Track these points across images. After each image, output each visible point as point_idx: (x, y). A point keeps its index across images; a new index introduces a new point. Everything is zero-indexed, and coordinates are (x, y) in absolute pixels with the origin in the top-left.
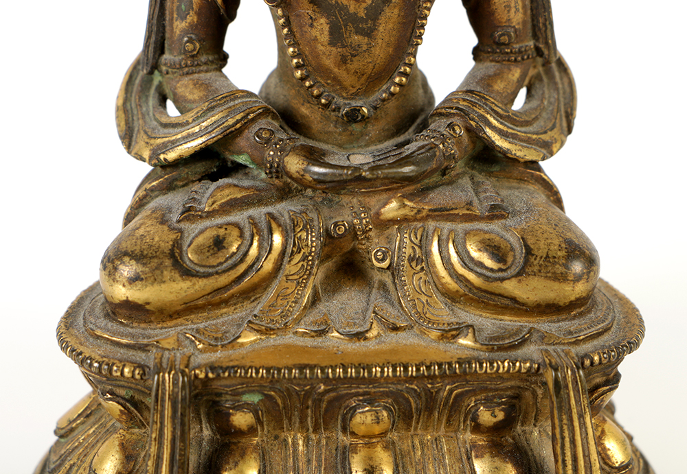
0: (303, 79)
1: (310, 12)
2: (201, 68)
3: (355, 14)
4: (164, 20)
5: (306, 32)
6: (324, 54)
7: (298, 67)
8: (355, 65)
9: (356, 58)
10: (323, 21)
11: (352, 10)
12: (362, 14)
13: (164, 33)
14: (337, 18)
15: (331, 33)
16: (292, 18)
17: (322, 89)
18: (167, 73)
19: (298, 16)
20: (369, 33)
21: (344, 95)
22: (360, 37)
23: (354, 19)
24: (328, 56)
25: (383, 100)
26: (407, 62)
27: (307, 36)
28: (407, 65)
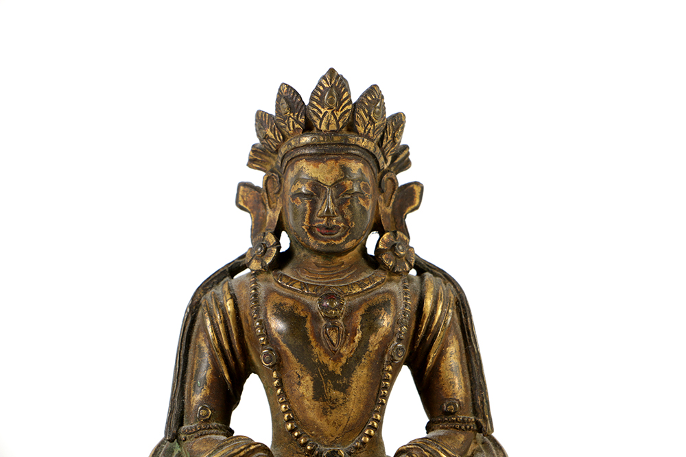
0: (292, 431)
1: (298, 371)
2: (212, 431)
3: (333, 372)
4: (184, 398)
5: (295, 390)
6: (309, 408)
7: (289, 420)
8: (334, 416)
9: (335, 410)
10: (308, 378)
11: (331, 368)
12: (339, 372)
13: (183, 408)
14: (319, 375)
15: (315, 388)
16: (284, 380)
17: (307, 440)
18: (185, 440)
19: (288, 376)
20: (344, 389)
21: (325, 443)
22: (338, 393)
23: (332, 375)
24: (311, 410)
25: (356, 448)
26: (374, 417)
27: (296, 393)
28: (374, 419)
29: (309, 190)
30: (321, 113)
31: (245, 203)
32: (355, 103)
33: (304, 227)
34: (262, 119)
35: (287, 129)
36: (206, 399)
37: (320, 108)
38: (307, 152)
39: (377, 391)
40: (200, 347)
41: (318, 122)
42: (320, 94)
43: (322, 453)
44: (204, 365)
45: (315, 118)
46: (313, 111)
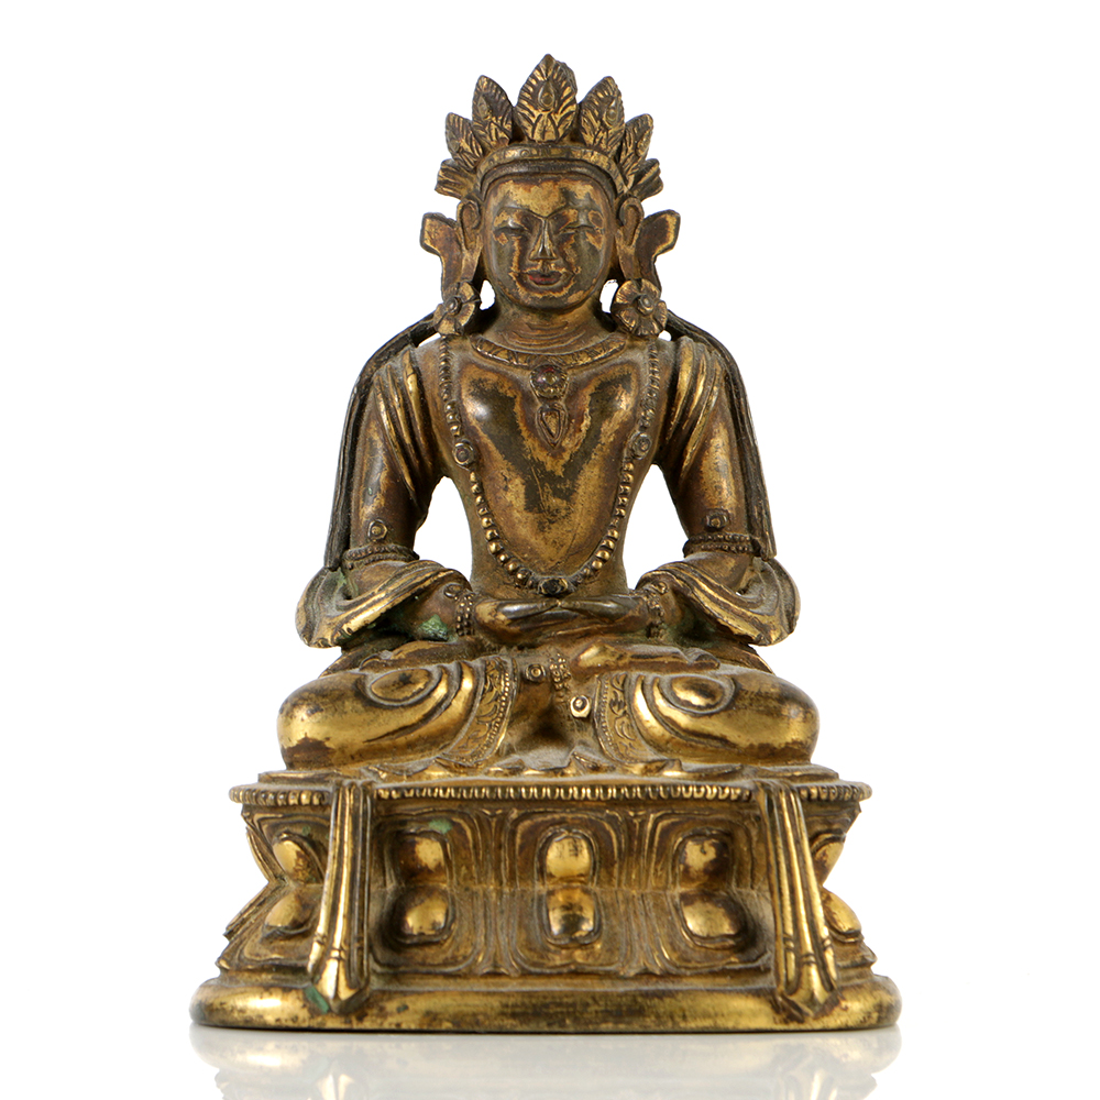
0: (497, 553)
1: (505, 472)
2: (389, 555)
3: (552, 472)
4: (350, 512)
5: (500, 498)
6: (520, 522)
7: (493, 539)
8: (554, 532)
9: (555, 525)
10: (518, 481)
11: (549, 467)
12: (560, 472)
13: (349, 525)
14: (533, 477)
15: (527, 495)
16: (486, 484)
17: (518, 565)
18: (352, 567)
19: (491, 479)
20: (568, 495)
21: (543, 569)
22: (559, 501)
23: (550, 477)
24: (523, 525)
25: (585, 576)
26: (609, 534)
27: (502, 502)
28: (609, 538)
29: (518, 223)
30: (533, 116)
31: (433, 242)
32: (581, 103)
33: (511, 274)
34: (454, 126)
35: (488, 139)
36: (380, 511)
37: (532, 109)
38: (515, 170)
39: (612, 499)
40: (371, 441)
41: (530, 129)
42: (531, 90)
43: (537, 583)
44: (378, 465)
45: (525, 123)
46: (523, 114)
